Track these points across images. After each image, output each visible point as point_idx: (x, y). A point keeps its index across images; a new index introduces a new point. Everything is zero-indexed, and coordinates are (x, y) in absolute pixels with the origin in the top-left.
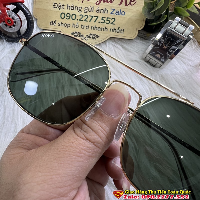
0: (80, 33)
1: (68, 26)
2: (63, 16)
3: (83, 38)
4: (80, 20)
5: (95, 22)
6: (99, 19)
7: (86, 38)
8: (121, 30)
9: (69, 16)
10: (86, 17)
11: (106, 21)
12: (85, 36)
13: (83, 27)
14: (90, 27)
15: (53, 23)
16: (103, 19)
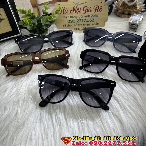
0: (78, 28)
1: (72, 26)
2: (69, 21)
3: (80, 30)
4: (77, 22)
5: (85, 22)
6: (87, 20)
7: (82, 30)
8: (98, 24)
9: (72, 21)
10: (80, 20)
11: (90, 21)
12: (81, 29)
13: (79, 25)
14: (83, 25)
15: (64, 26)
16: (88, 20)
